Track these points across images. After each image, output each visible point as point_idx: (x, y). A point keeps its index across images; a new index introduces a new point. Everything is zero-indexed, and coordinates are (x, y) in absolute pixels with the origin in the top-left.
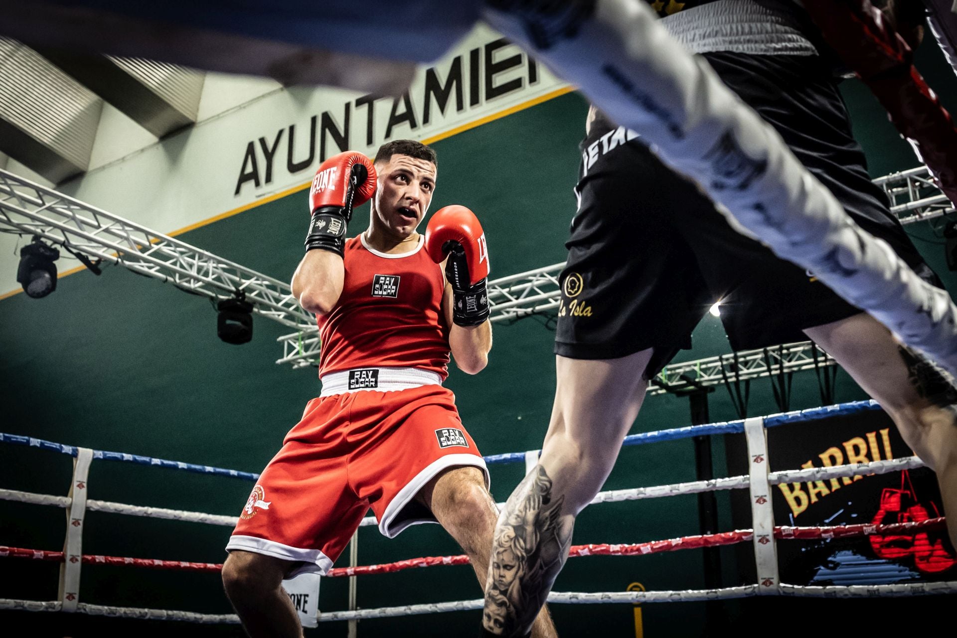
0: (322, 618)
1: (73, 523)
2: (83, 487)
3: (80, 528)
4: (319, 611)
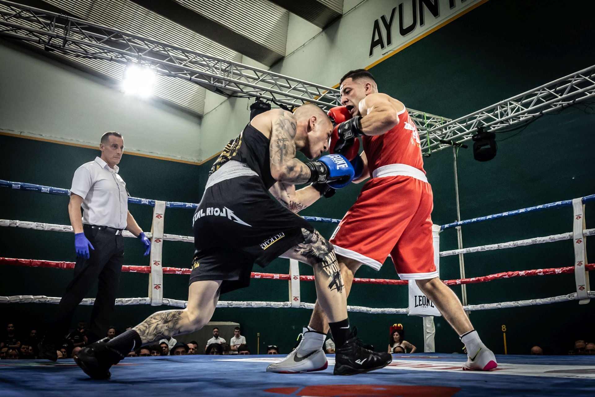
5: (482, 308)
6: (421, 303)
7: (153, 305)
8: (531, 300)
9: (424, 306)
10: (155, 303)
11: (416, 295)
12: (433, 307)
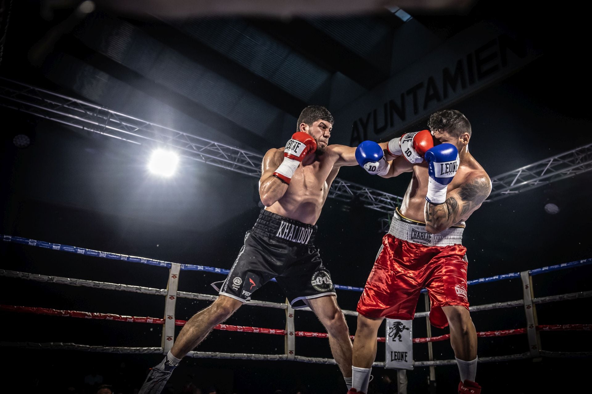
0: (416, 365)
1: (290, 316)
3: (293, 318)
4: (414, 361)
5: (449, 363)
6: (396, 358)
8: (491, 358)
9: (399, 361)
11: (392, 351)
12: (406, 361)
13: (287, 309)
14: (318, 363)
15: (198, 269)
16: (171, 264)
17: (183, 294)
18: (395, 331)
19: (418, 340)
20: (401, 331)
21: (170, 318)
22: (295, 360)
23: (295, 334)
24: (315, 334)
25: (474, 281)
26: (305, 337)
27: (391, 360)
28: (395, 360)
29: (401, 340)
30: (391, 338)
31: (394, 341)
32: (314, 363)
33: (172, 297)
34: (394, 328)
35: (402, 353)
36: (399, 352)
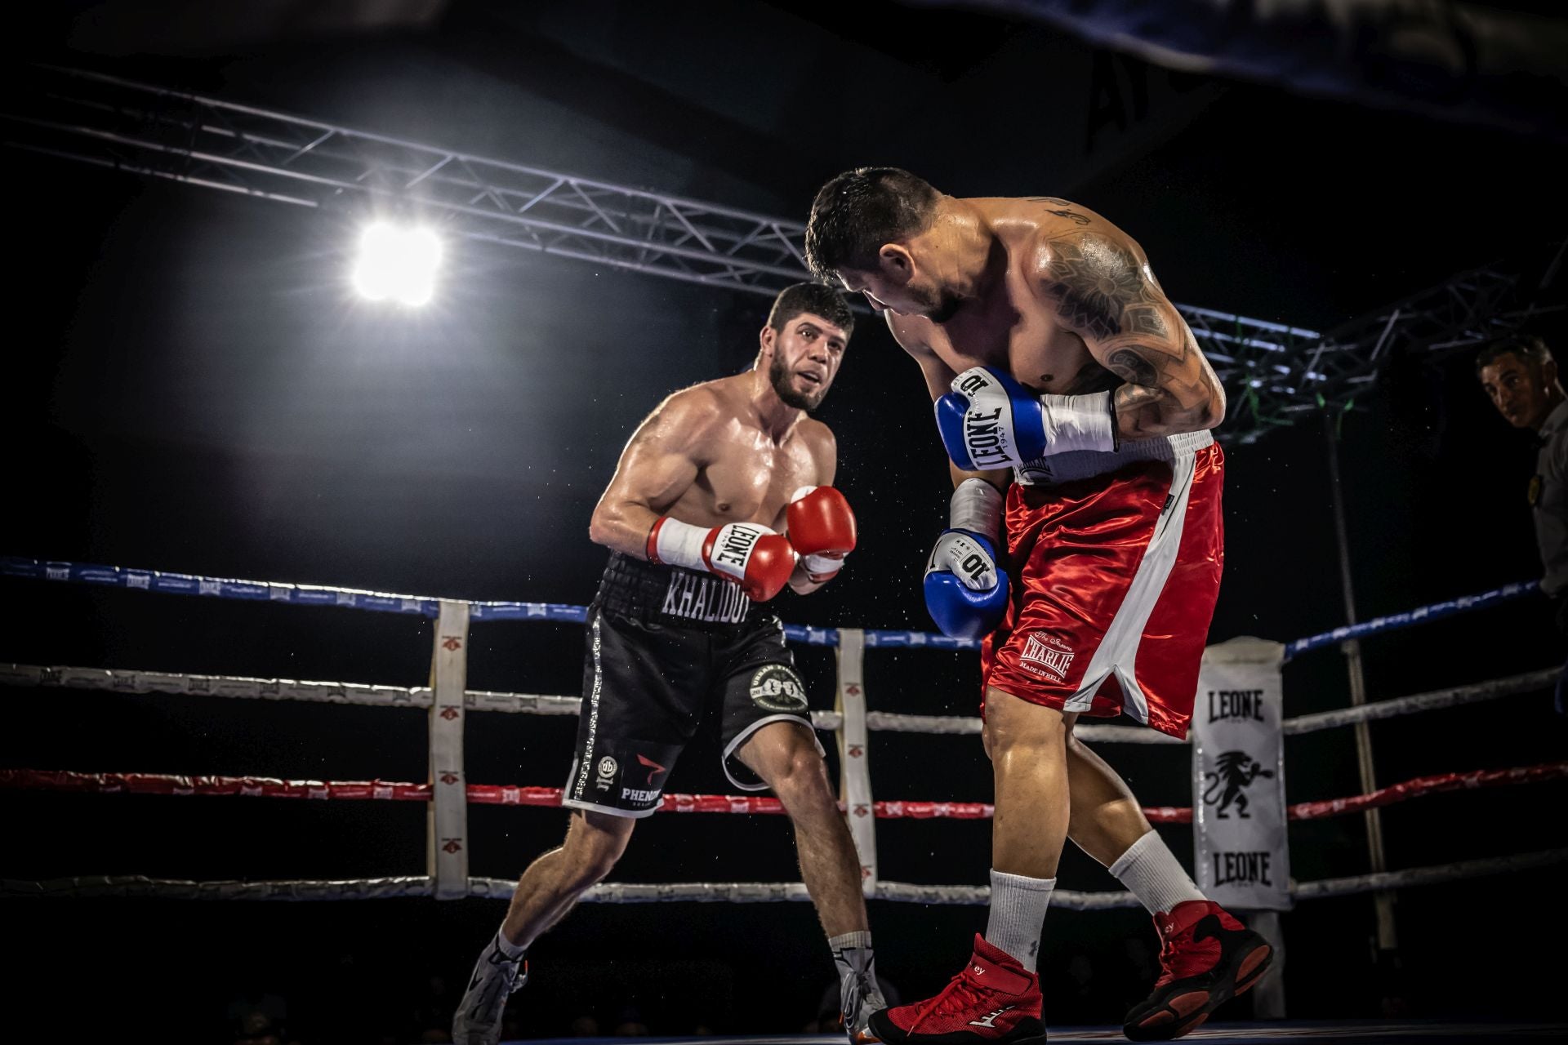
0: (1300, 893)
1: (852, 753)
2: (857, 691)
3: (862, 760)
4: (1293, 881)
6: (1233, 873)
7: (440, 897)
9: (1243, 882)
10: (446, 893)
11: (1216, 851)
12: (1267, 883)
13: (842, 729)
14: (959, 902)
15: (530, 613)
16: (437, 604)
17: (487, 699)
18: (1223, 785)
19: (1306, 810)
20: (1247, 783)
21: (448, 778)
22: (880, 897)
23: (875, 812)
24: (944, 809)
25: (1486, 596)
26: (907, 820)
27: (1213, 880)
28: (1229, 879)
29: (1246, 811)
30: (1213, 808)
31: (1221, 816)
32: (943, 906)
33: (449, 712)
34: (1221, 775)
35: (1253, 858)
36: (1240, 854)
